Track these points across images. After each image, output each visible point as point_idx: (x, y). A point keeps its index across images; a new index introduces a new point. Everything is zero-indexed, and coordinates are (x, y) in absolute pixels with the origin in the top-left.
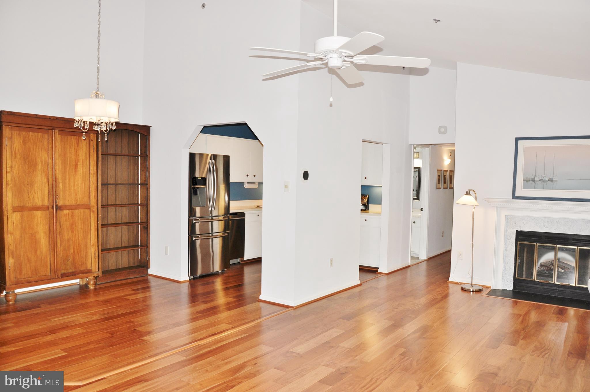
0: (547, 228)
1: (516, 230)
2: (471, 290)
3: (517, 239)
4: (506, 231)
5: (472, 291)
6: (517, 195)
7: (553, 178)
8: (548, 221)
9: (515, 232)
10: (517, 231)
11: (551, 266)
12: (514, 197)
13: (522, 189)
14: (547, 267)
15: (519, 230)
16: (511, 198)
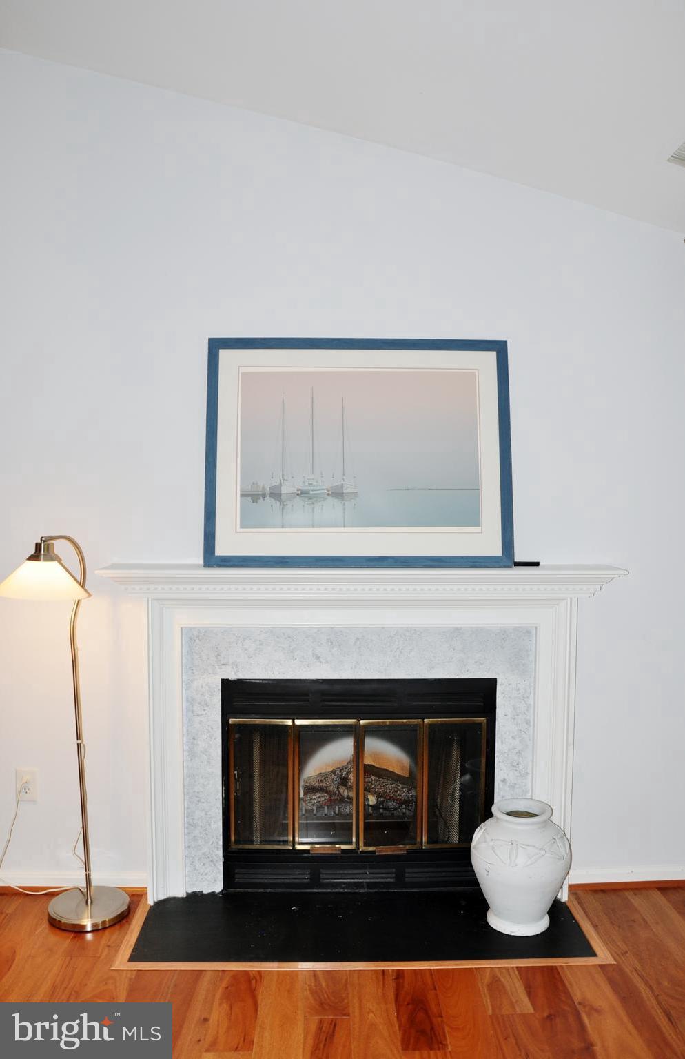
0: (327, 662)
1: (222, 680)
2: (84, 926)
3: (227, 711)
4: (187, 685)
5: (89, 928)
6: (220, 550)
7: (342, 486)
8: (328, 640)
9: (220, 687)
10: (226, 683)
11: (342, 791)
12: (212, 559)
13: (239, 529)
14: (329, 793)
15: (232, 677)
16: (201, 562)
